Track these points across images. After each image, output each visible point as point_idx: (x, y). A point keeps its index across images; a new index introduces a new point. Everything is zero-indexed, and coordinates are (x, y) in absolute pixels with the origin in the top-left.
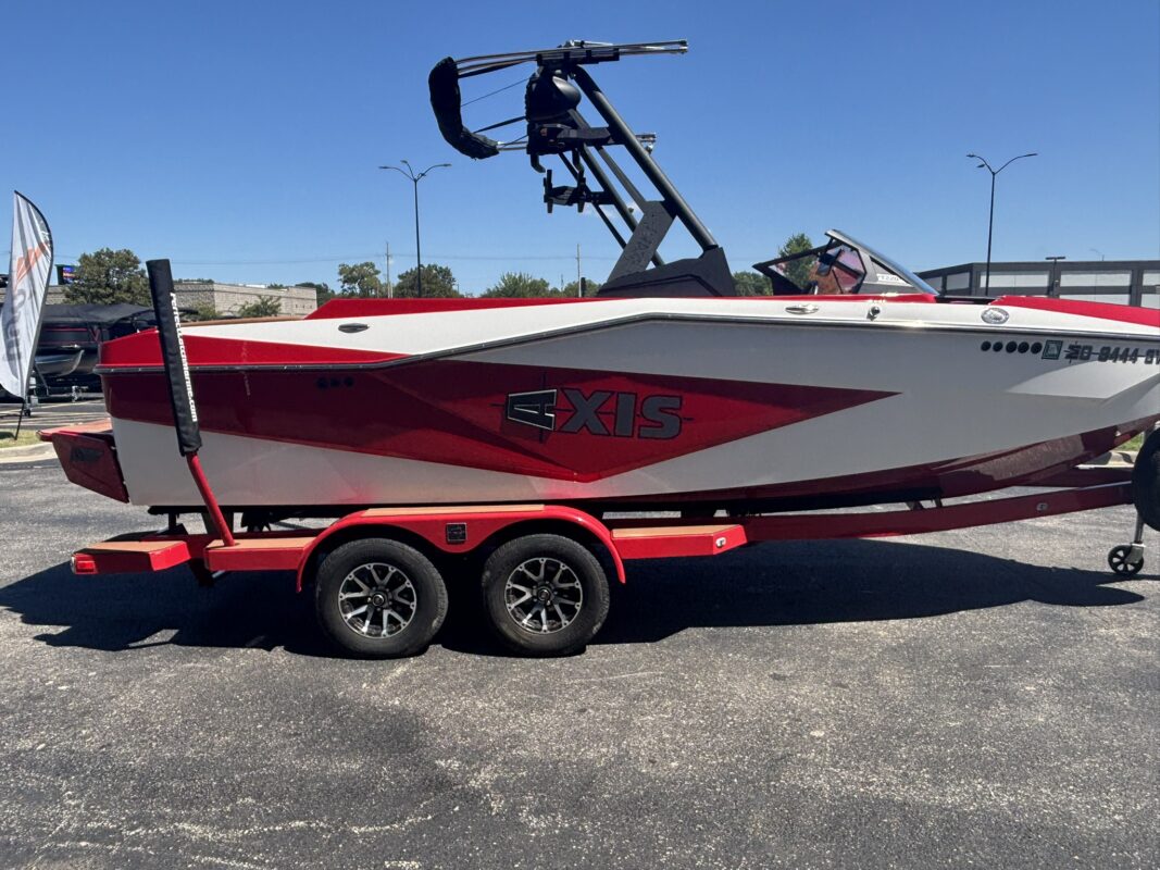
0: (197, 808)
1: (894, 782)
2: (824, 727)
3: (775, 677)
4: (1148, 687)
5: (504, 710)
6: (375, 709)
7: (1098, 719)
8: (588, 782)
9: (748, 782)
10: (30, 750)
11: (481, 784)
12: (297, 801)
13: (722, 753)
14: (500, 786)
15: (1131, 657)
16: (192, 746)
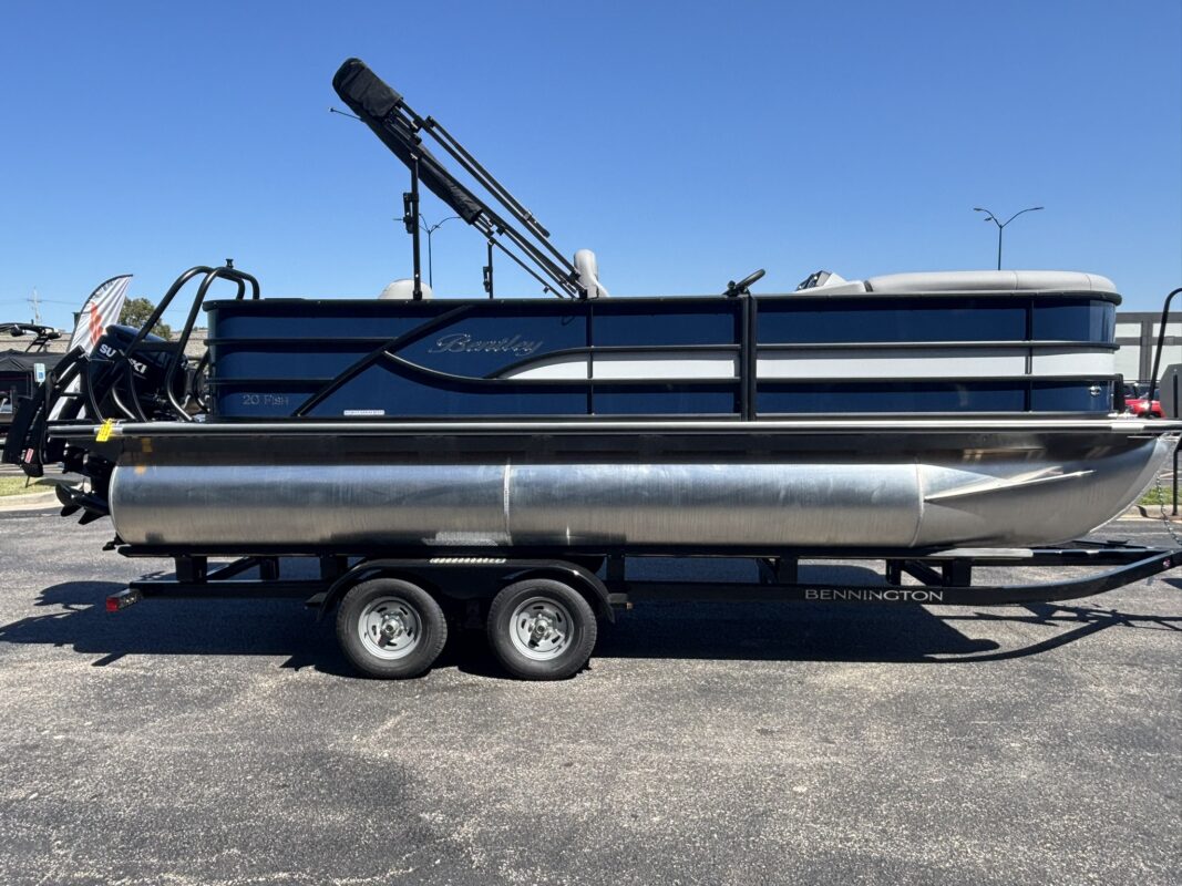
0: (183, 859)
1: (873, 838)
2: (807, 783)
3: (763, 732)
4: (1133, 745)
5: (491, 763)
6: (364, 761)
7: (1080, 776)
8: (571, 835)
9: (728, 837)
10: (24, 799)
11: (463, 837)
12: (281, 852)
13: (704, 808)
14: (482, 839)
15: (1118, 714)
16: (182, 796)
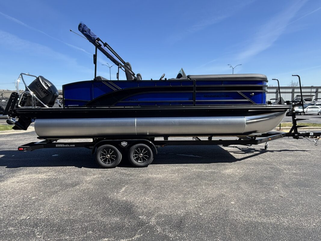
1: (256, 216)
2: (233, 201)
4: (302, 186)
5: (153, 200)
6: (119, 201)
7: (295, 195)
8: (181, 220)
9: (221, 218)
10: (25, 219)
11: (153, 223)
13: (212, 210)
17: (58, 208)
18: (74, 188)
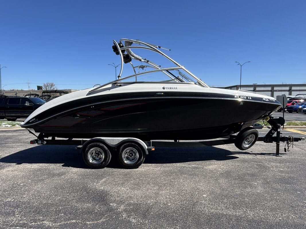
0: (49, 217)
1: (224, 208)
2: (206, 194)
5: (128, 190)
6: (97, 190)
7: (273, 191)
10: (10, 201)
11: (121, 210)
12: (74, 215)
13: (181, 201)
14: (125, 211)
15: (279, 175)
16: (51, 200)
17: (40, 194)
18: (60, 177)
